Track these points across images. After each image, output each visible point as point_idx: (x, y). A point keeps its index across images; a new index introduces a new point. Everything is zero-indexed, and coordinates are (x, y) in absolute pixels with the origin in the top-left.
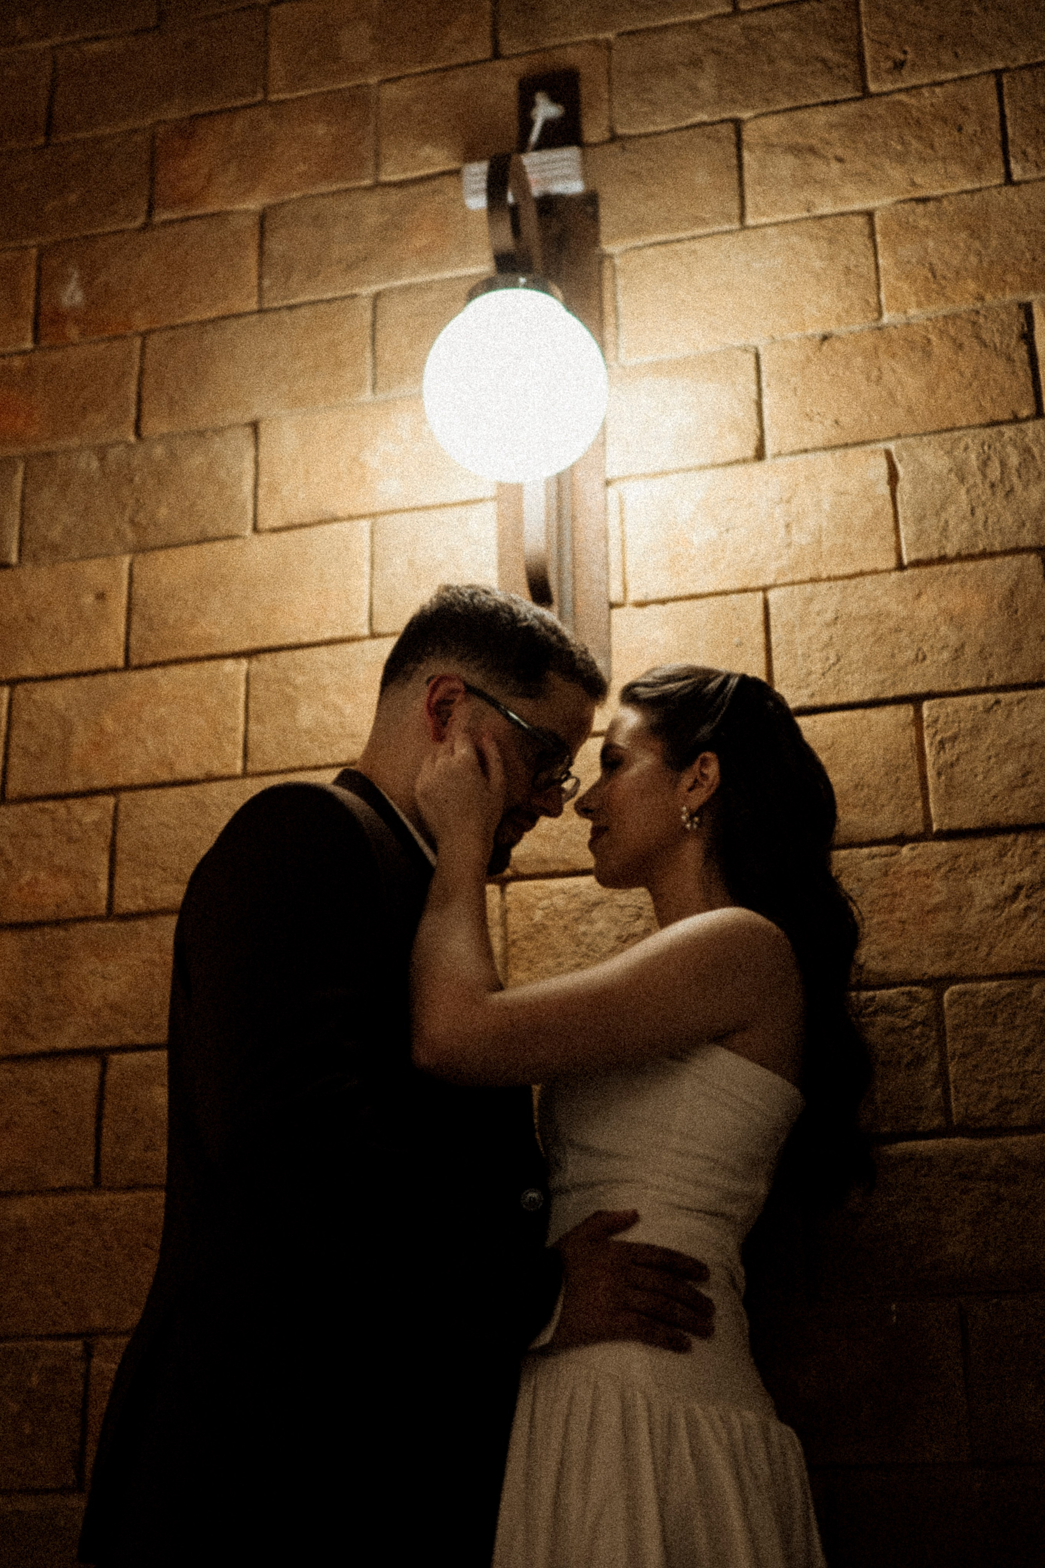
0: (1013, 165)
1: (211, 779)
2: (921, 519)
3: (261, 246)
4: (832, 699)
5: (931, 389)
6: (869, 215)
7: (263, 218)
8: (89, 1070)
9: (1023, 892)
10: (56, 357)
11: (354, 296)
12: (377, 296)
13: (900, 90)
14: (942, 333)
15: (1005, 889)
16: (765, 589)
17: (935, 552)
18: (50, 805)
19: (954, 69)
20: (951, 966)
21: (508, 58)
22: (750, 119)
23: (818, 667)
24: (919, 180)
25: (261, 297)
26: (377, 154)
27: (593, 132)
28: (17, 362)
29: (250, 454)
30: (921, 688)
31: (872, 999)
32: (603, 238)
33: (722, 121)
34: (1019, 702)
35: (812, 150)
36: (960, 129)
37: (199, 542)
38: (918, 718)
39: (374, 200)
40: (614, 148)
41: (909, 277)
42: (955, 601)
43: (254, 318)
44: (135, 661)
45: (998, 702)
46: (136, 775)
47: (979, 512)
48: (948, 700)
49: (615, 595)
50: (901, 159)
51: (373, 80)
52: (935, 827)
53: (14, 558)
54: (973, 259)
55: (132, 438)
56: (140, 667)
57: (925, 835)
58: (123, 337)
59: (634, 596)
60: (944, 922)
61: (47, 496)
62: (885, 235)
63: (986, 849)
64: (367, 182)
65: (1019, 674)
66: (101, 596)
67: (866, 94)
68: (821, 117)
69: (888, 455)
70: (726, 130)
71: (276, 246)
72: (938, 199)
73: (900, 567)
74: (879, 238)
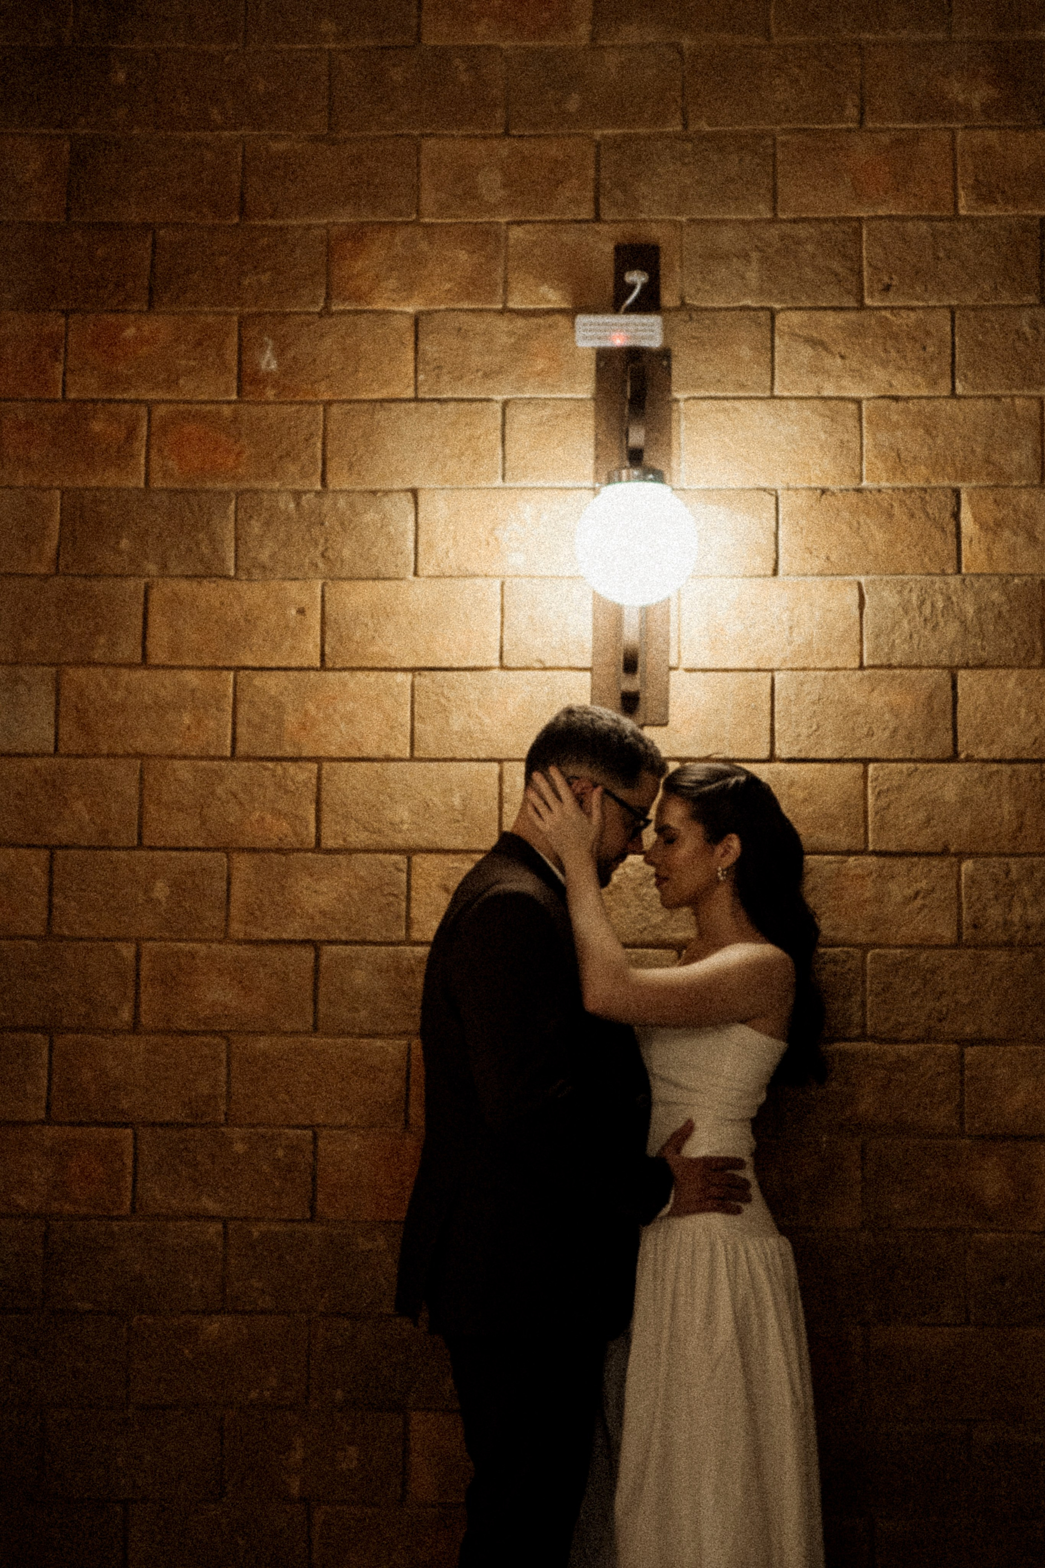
0: (958, 384)
1: (388, 759)
2: (877, 636)
3: (416, 344)
4: (812, 755)
5: (891, 544)
6: (858, 402)
7: (416, 320)
8: (307, 954)
9: (922, 895)
10: (256, 411)
11: (488, 400)
12: (506, 403)
13: (885, 308)
14: (902, 502)
15: (909, 892)
16: (772, 670)
17: (885, 661)
18: (270, 765)
19: (923, 300)
20: (874, 937)
21: (605, 222)
22: (782, 310)
23: (805, 732)
24: (894, 383)
25: (416, 389)
26: (506, 283)
27: (668, 299)
28: (226, 410)
29: (411, 518)
30: (869, 755)
31: (825, 954)
32: (673, 388)
33: (762, 308)
34: (929, 771)
35: (822, 343)
36: (924, 348)
37: (374, 579)
38: (866, 772)
39: (502, 324)
40: (683, 316)
41: (884, 457)
42: (895, 698)
43: (413, 405)
44: (329, 664)
45: (916, 769)
46: (334, 751)
47: (915, 636)
48: (885, 765)
49: (673, 662)
50: (884, 364)
51: (503, 220)
52: (871, 848)
53: (232, 573)
54: (926, 451)
55: (319, 487)
56: (333, 669)
57: (863, 852)
58: (311, 403)
59: (686, 664)
60: (871, 910)
61: (256, 527)
62: (870, 422)
63: (901, 865)
64: (500, 306)
65: (931, 753)
66: (301, 611)
67: (861, 307)
68: (831, 318)
69: (859, 585)
70: (764, 316)
71: (429, 348)
72: (908, 399)
73: (861, 667)
74: (865, 424)
